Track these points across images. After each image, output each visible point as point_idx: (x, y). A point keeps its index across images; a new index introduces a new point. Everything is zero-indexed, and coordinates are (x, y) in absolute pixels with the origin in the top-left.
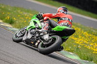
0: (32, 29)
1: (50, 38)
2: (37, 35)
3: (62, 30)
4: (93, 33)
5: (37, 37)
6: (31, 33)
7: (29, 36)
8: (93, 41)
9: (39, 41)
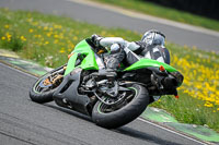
4: (198, 60)
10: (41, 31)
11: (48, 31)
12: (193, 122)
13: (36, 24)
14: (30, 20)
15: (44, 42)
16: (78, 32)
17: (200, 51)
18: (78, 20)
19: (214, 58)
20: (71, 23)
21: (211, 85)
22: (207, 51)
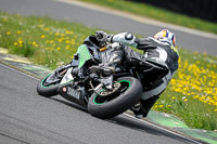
8: (210, 84)
10: (53, 37)
11: (59, 37)
12: (203, 128)
13: (47, 29)
14: (42, 26)
15: (56, 47)
17: (211, 57)
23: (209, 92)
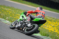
0: (21, 21)
1: (32, 25)
2: (24, 24)
3: (38, 21)
4: (48, 19)
5: (24, 25)
6: (20, 23)
7: (19, 25)
9: (25, 28)
10: (5, 11)
11: (7, 11)
12: (45, 36)
13: (4, 9)
14: (2, 8)
15: (6, 14)
16: (15, 11)
17: (48, 17)
18: (15, 8)
19: (52, 19)
20: (13, 9)
21: (51, 26)
22: (50, 17)
23: (48, 26)
